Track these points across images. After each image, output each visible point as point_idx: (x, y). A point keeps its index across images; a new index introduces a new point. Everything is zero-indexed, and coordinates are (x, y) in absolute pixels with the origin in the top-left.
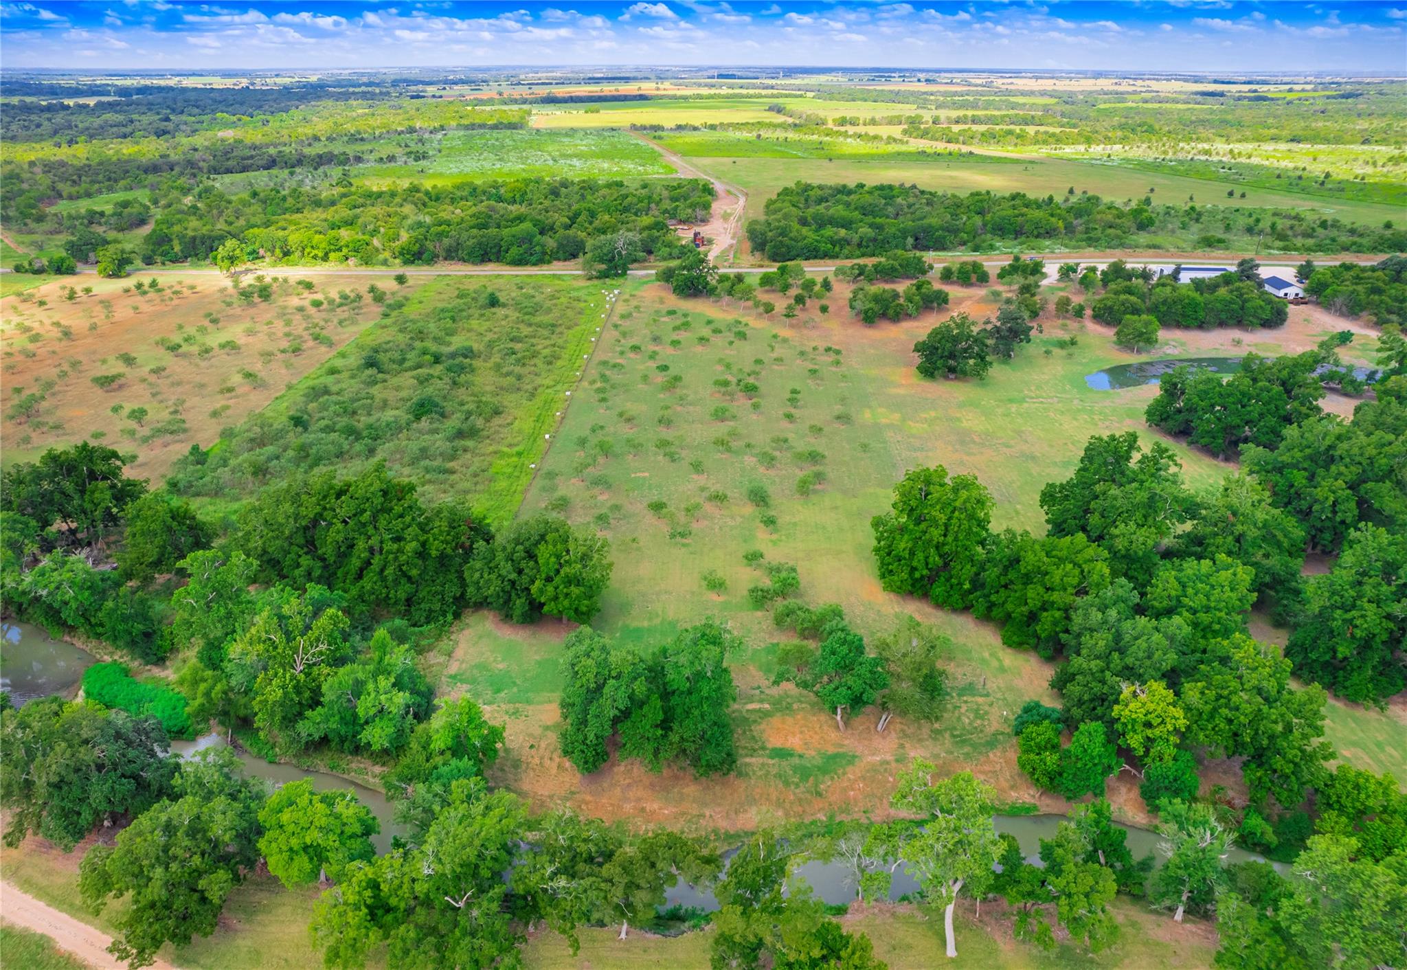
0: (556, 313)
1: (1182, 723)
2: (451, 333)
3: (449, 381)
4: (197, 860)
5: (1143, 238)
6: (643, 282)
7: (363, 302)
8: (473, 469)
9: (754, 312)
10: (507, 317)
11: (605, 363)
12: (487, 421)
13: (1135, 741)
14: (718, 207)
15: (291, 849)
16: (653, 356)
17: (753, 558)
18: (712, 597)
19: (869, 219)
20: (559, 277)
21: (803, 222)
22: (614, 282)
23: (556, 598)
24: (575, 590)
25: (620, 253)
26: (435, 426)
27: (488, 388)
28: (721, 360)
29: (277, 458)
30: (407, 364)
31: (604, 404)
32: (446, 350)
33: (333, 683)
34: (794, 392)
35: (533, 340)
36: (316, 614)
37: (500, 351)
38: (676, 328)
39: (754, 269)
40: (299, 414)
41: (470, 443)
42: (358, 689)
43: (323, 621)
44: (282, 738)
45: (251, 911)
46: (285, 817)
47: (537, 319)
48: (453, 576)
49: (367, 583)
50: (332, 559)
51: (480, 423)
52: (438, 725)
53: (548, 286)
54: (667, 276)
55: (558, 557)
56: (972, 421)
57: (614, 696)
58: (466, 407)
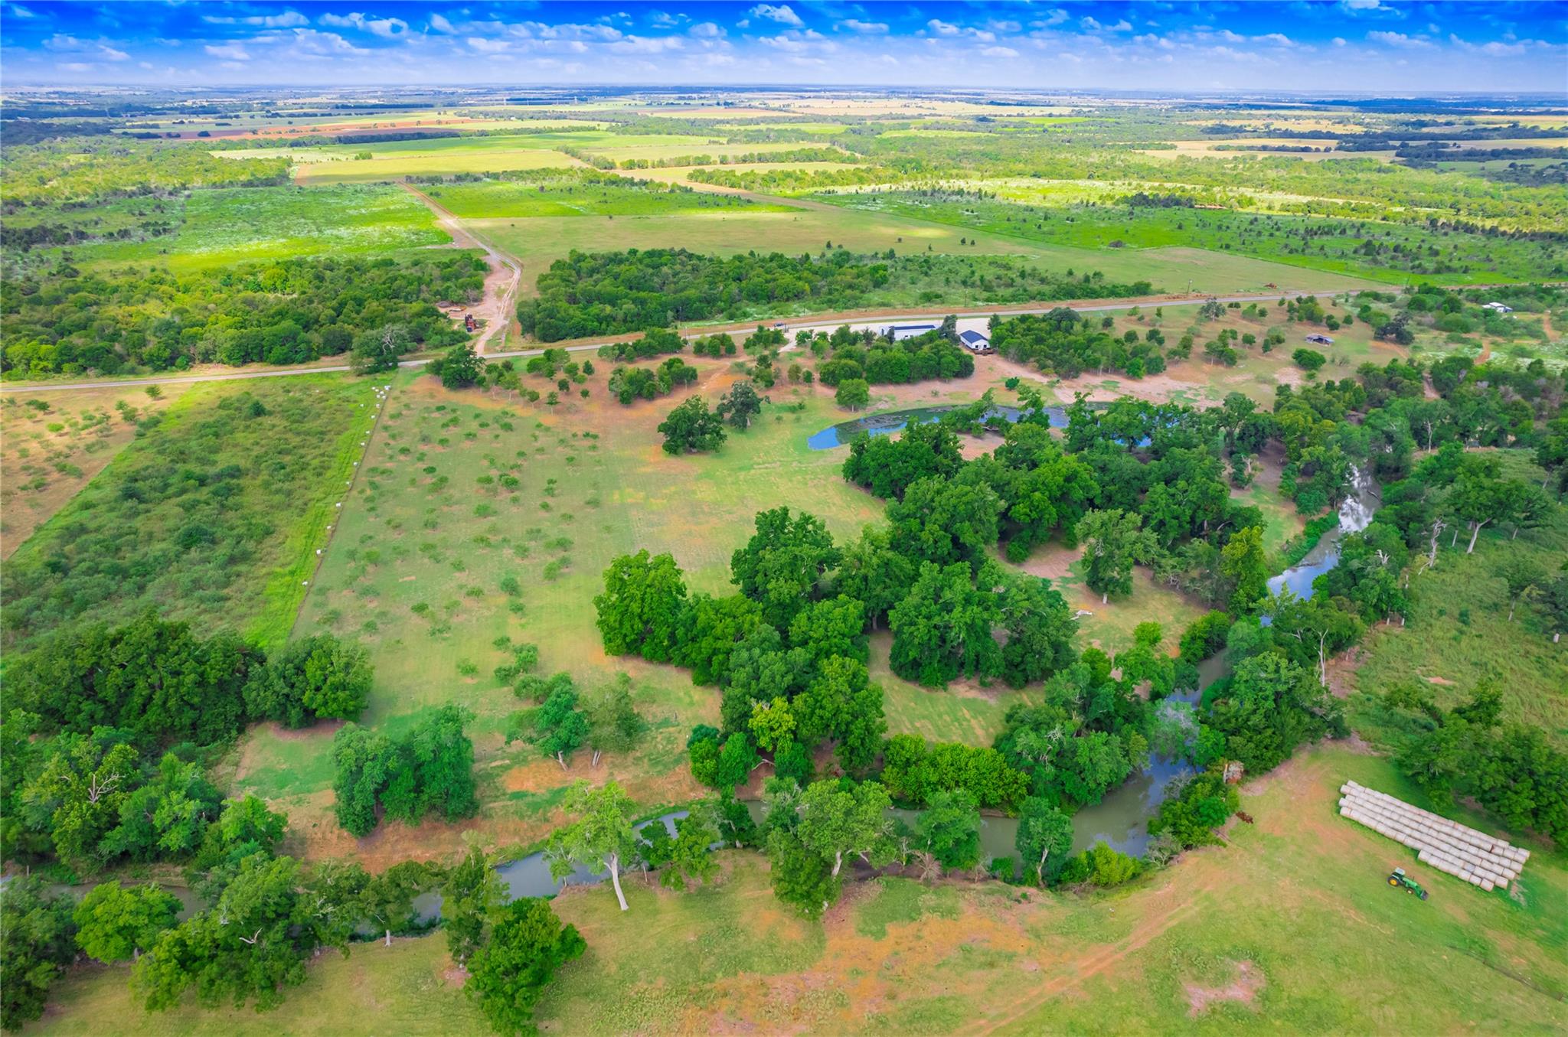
0: (325, 418)
1: (792, 724)
2: (216, 450)
3: (217, 506)
4: (21, 960)
5: (876, 296)
6: (413, 374)
7: (112, 421)
8: (248, 593)
9: (521, 399)
10: (274, 426)
11: (373, 470)
12: (259, 542)
13: (763, 742)
14: (490, 283)
15: (106, 935)
16: (421, 458)
17: (502, 643)
18: (468, 680)
19: (634, 294)
20: (328, 375)
21: (573, 300)
22: (385, 377)
23: (325, 704)
24: (341, 694)
25: (387, 347)
26: (206, 554)
27: (257, 508)
28: (486, 456)
29: (38, 607)
30: (170, 491)
31: (373, 513)
32: (212, 470)
33: (127, 806)
34: (551, 482)
35: (302, 451)
36: (105, 750)
37: (267, 467)
38: (445, 425)
39: (525, 352)
40: (55, 559)
41: (242, 568)
42: (153, 805)
43: (113, 756)
44: (84, 862)
45: (72, 997)
46: (98, 911)
47: (306, 426)
48: (232, 698)
49: (152, 716)
50: (113, 701)
51: (250, 546)
52: (228, 824)
53: (316, 386)
54: (437, 368)
55: (323, 669)
56: (705, 493)
57: (373, 774)
58: (235, 532)
